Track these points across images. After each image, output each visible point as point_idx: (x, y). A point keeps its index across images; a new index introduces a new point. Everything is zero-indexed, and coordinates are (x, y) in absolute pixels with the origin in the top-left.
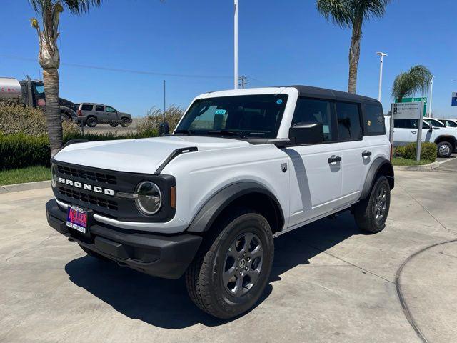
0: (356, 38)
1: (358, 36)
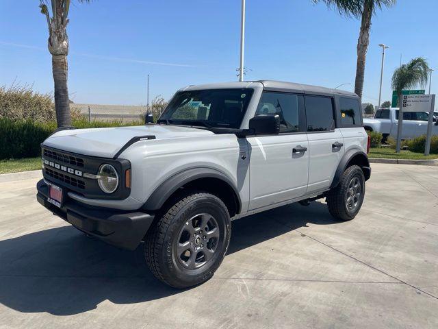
0: (365, 28)
1: (368, 26)
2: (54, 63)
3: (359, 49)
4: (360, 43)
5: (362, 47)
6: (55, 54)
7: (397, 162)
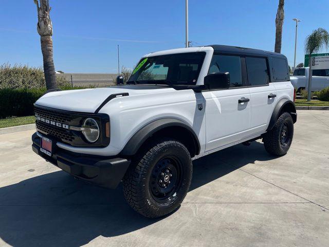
2: (42, 42)
3: (277, 22)
4: (278, 18)
5: (279, 21)
6: (42, 35)
7: (308, 109)
